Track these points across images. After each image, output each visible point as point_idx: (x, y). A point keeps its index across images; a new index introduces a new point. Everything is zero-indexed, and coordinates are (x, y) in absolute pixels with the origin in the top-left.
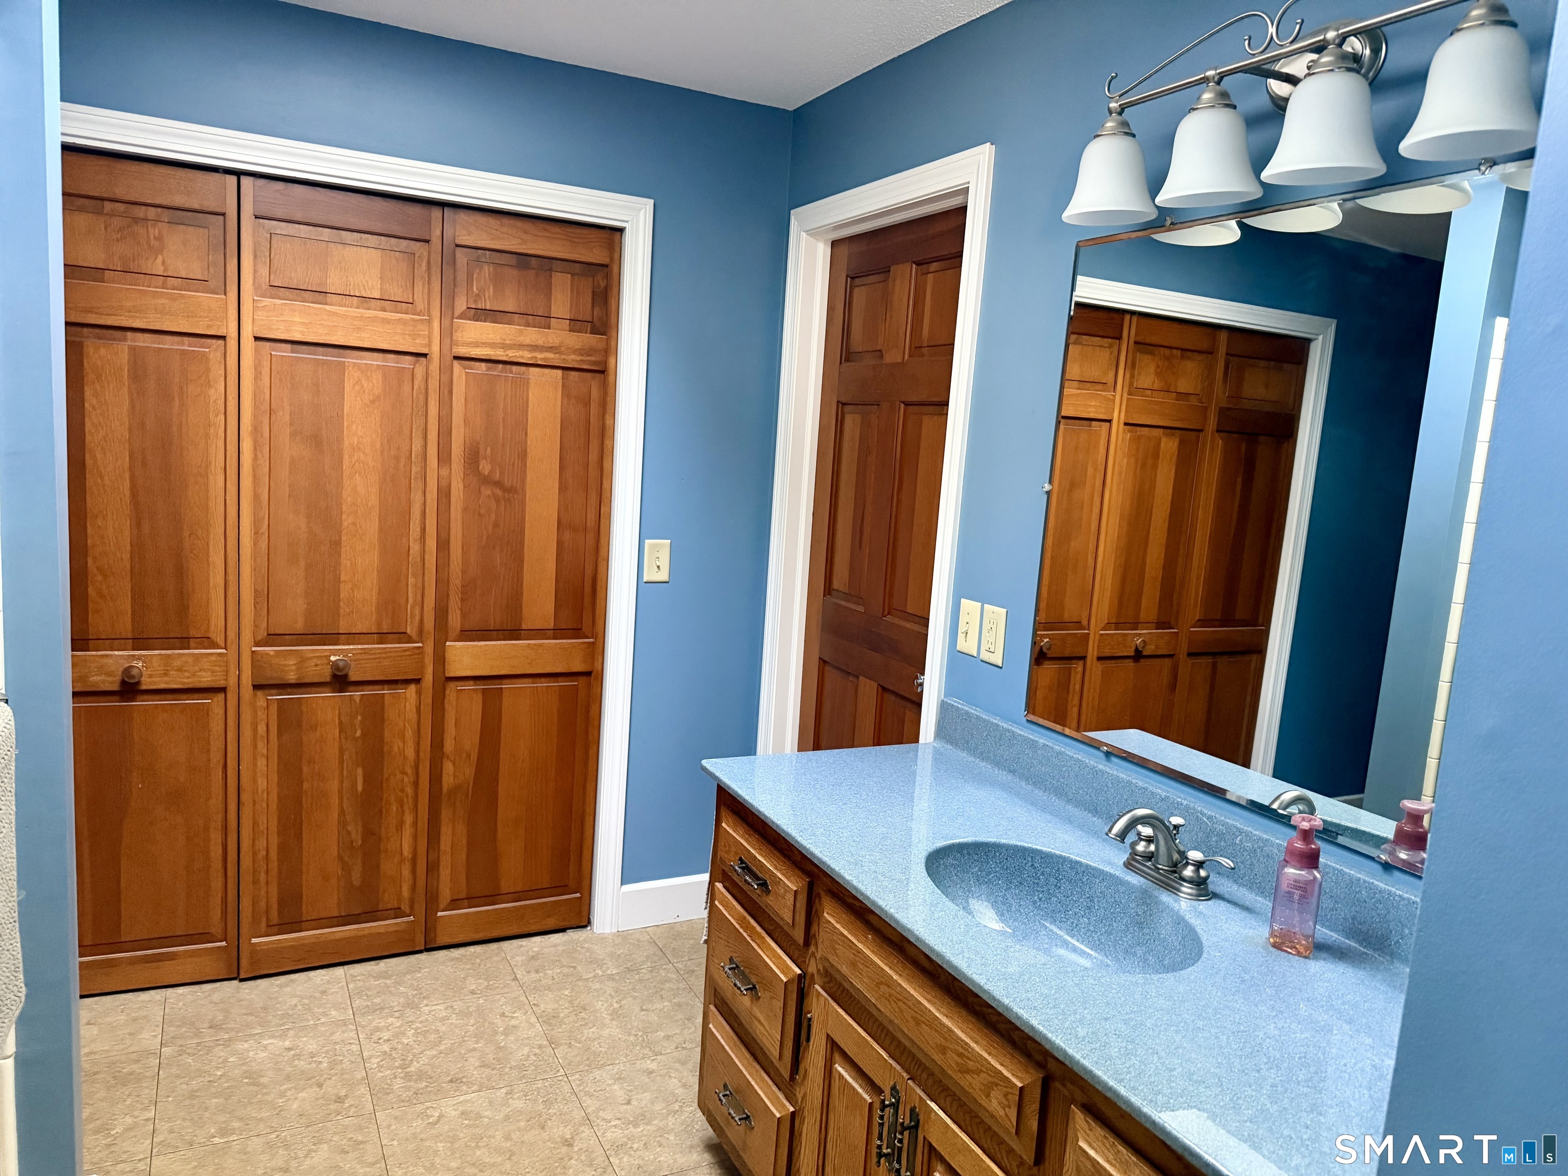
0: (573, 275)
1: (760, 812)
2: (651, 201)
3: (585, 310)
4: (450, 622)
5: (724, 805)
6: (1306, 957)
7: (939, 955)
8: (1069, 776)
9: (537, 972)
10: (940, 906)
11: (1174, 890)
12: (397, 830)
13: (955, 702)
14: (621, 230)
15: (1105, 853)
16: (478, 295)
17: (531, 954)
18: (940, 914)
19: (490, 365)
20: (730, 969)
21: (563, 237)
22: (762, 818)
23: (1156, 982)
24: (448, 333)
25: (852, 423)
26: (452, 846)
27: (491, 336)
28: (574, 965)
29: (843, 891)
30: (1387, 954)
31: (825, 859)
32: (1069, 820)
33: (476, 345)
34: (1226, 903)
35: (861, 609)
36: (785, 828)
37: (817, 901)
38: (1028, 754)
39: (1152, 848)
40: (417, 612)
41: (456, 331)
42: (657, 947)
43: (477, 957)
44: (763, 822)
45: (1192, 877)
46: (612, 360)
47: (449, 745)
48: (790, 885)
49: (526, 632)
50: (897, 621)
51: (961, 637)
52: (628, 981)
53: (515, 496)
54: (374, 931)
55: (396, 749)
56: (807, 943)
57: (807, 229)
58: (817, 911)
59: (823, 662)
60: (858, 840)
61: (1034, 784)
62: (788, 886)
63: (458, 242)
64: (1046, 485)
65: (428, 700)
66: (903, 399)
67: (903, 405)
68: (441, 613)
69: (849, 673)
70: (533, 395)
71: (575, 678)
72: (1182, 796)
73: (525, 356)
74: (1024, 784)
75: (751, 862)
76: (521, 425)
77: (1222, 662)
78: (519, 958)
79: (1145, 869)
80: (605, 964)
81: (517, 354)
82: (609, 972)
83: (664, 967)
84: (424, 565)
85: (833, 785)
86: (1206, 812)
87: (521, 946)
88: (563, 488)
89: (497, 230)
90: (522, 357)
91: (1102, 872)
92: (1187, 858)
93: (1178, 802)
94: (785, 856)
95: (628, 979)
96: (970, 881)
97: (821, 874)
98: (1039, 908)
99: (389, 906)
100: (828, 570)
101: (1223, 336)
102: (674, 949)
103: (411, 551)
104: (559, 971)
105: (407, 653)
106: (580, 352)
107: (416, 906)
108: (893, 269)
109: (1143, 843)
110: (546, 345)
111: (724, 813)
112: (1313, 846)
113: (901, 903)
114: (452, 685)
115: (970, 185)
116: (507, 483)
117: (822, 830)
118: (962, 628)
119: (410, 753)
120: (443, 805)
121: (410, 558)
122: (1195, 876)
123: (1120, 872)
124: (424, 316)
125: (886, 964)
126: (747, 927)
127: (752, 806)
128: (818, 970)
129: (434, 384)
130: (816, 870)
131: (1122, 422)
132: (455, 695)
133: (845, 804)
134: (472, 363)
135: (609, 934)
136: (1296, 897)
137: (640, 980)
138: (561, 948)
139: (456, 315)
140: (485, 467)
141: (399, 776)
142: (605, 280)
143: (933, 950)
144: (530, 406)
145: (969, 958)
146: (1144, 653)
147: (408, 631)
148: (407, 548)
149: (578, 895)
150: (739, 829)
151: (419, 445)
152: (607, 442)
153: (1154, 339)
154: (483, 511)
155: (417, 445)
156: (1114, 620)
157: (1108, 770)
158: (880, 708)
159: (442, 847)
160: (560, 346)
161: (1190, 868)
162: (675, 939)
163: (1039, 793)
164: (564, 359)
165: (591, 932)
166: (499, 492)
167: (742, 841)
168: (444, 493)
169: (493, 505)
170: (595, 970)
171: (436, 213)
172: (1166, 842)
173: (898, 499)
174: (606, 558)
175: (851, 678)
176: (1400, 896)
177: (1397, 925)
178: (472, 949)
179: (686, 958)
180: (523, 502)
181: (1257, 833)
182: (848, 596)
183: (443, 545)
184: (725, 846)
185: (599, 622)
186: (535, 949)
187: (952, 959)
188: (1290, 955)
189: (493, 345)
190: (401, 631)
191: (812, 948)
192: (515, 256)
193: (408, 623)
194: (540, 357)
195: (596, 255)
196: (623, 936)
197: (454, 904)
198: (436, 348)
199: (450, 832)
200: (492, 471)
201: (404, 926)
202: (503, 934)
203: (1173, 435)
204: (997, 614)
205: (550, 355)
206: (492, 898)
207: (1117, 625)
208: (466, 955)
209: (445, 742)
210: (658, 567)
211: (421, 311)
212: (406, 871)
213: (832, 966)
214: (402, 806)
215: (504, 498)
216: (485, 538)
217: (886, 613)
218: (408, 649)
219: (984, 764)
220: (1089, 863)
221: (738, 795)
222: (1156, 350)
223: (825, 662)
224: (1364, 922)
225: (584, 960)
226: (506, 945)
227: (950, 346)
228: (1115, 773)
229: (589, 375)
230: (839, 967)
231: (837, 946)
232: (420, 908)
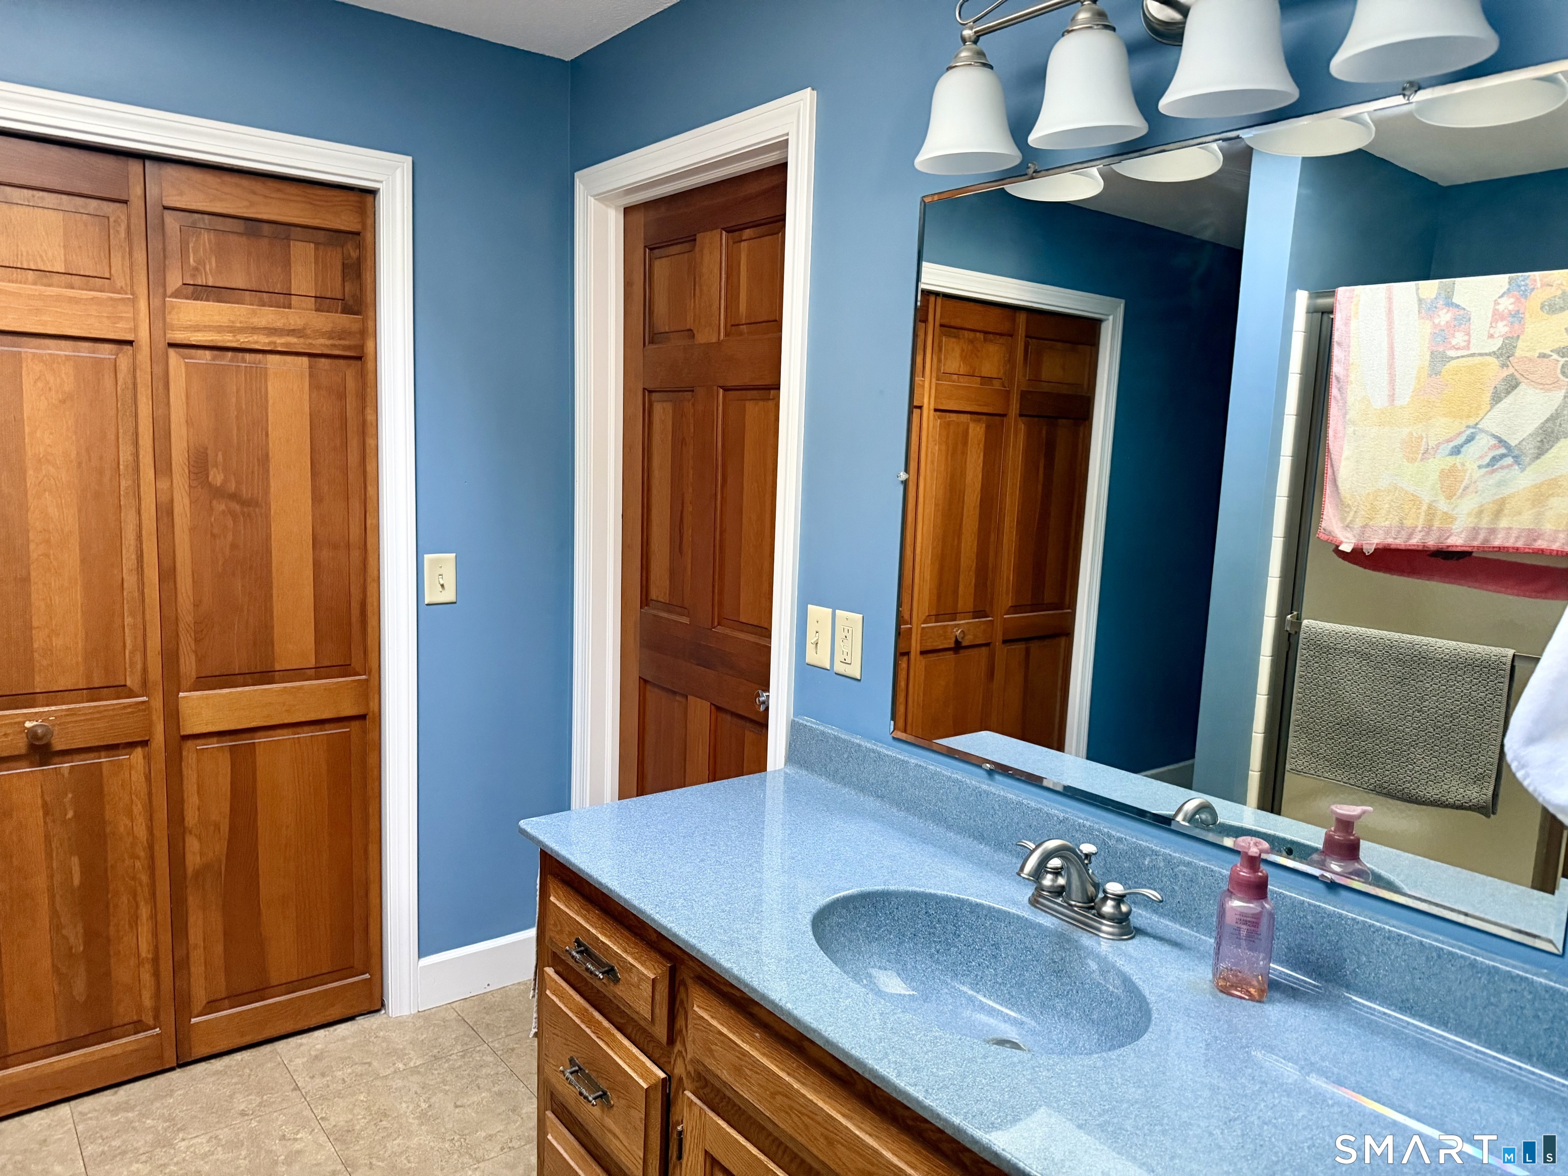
0: (315, 244)
1: (601, 884)
2: (410, 159)
3: (334, 287)
4: (182, 667)
5: (551, 874)
6: (1259, 1001)
7: (857, 1061)
8: (947, 798)
9: (323, 1075)
10: (843, 990)
11: (1094, 930)
12: (131, 926)
13: (807, 721)
14: (373, 192)
15: (1005, 890)
16: (196, 269)
17: (313, 1053)
18: (847, 1002)
19: (215, 353)
20: (571, 1073)
21: (304, 200)
22: (605, 891)
23: (1117, 1063)
24: (158, 315)
25: (662, 412)
26: (204, 939)
27: (216, 318)
28: (369, 1060)
29: (717, 978)
30: (1342, 985)
31: (693, 941)
32: (954, 851)
33: (197, 328)
34: (1152, 939)
35: (685, 620)
36: (636, 902)
37: (682, 989)
38: (898, 776)
39: (1061, 881)
40: (138, 658)
41: (170, 313)
42: (467, 1026)
43: (245, 1068)
44: (603, 893)
45: (1113, 914)
46: (370, 344)
47: (191, 817)
48: (645, 972)
49: (281, 673)
50: (728, 631)
51: (810, 648)
52: (436, 1072)
53: (257, 510)
54: (108, 1054)
55: (122, 829)
56: (671, 1041)
57: (595, 193)
58: (682, 1002)
59: (644, 681)
60: (727, 909)
61: (908, 810)
62: (643, 974)
63: (166, 204)
64: (902, 474)
65: (159, 763)
66: (721, 383)
67: (721, 391)
68: (170, 657)
69: (675, 693)
70: (274, 388)
71: (346, 723)
72: (1083, 816)
73: (261, 341)
74: (895, 811)
75: (590, 944)
76: (261, 425)
77: (1034, 646)
78: (299, 1061)
79: (1056, 907)
80: (406, 1054)
81: (250, 339)
82: (412, 1064)
83: (478, 1049)
84: (143, 601)
85: (684, 837)
86: (1114, 833)
87: (301, 1045)
88: (317, 498)
89: (217, 190)
90: (256, 342)
91: (1007, 914)
92: (1105, 891)
93: (1079, 824)
94: (636, 934)
95: (436, 1070)
96: (859, 940)
97: (686, 957)
98: (938, 962)
99: (126, 1020)
100: (644, 578)
101: (1022, 318)
102: (488, 1025)
103: (125, 585)
104: (349, 1070)
105: (129, 710)
106: (330, 335)
107: (163, 1017)
108: (699, 236)
109: (1049, 876)
110: (287, 328)
111: (552, 884)
112: (1260, 874)
113: (798, 993)
114: (190, 744)
115: (790, 137)
116: (245, 493)
117: (681, 901)
118: (811, 638)
119: (141, 832)
120: (189, 890)
121: (125, 594)
122: (1116, 912)
123: (1028, 913)
124: (126, 294)
125: (783, 1070)
126: (591, 1022)
127: (591, 876)
128: (688, 1073)
129: (144, 378)
130: (678, 952)
131: (932, 407)
132: (195, 756)
133: (702, 860)
134: (193, 351)
135: (408, 1017)
136: (1244, 933)
137: (452, 1069)
138: (350, 1041)
139: (169, 292)
140: (217, 477)
141: (128, 862)
142: (358, 251)
143: (850, 1056)
144: (271, 402)
145: (895, 1063)
146: (964, 644)
147: (128, 683)
148: (120, 582)
149: (367, 976)
150: (573, 904)
151: (129, 453)
152: (370, 441)
153: (957, 322)
154: (215, 531)
155: (126, 455)
156: (934, 612)
157: (993, 790)
158: (714, 732)
159: (192, 939)
160: (304, 329)
161: (1110, 903)
162: (487, 1013)
163: (914, 820)
164: (311, 344)
165: (385, 1016)
166: (237, 507)
167: (578, 919)
168: (165, 512)
169: (230, 523)
170: (394, 1064)
171: (135, 167)
172: (1080, 876)
173: (722, 497)
174: (376, 579)
175: (678, 698)
176: (1353, 919)
177: (1352, 953)
178: (238, 1056)
179: (503, 1034)
180: (267, 517)
181: (1177, 855)
182: (668, 607)
183: (168, 574)
184: (555, 925)
185: (372, 656)
186: (319, 1047)
187: (876, 1067)
188: (1243, 1001)
189: (219, 329)
190: (117, 683)
191: (678, 1046)
192: (242, 222)
193: (128, 673)
194: (280, 342)
195: (345, 221)
196: (425, 1017)
197: (212, 1006)
198: (143, 335)
199: (200, 922)
200: (225, 481)
201: (148, 1040)
202: (275, 1034)
203: (979, 421)
204: (851, 620)
205: (292, 340)
206: (260, 993)
207: (938, 617)
208: (230, 1067)
209: (185, 813)
210: (442, 586)
211: (122, 288)
212: (146, 977)
213: (708, 1070)
214: (135, 896)
215: (243, 514)
216: (220, 563)
217: (716, 624)
218: (130, 706)
219: (847, 790)
220: (991, 904)
221: (571, 863)
222: (961, 332)
223: (646, 681)
224: (1313, 951)
225: (380, 1053)
226: (280, 1045)
227: (776, 324)
228: (1002, 793)
229: (342, 361)
230: (719, 1073)
231: (713, 1047)
232: (169, 1017)
